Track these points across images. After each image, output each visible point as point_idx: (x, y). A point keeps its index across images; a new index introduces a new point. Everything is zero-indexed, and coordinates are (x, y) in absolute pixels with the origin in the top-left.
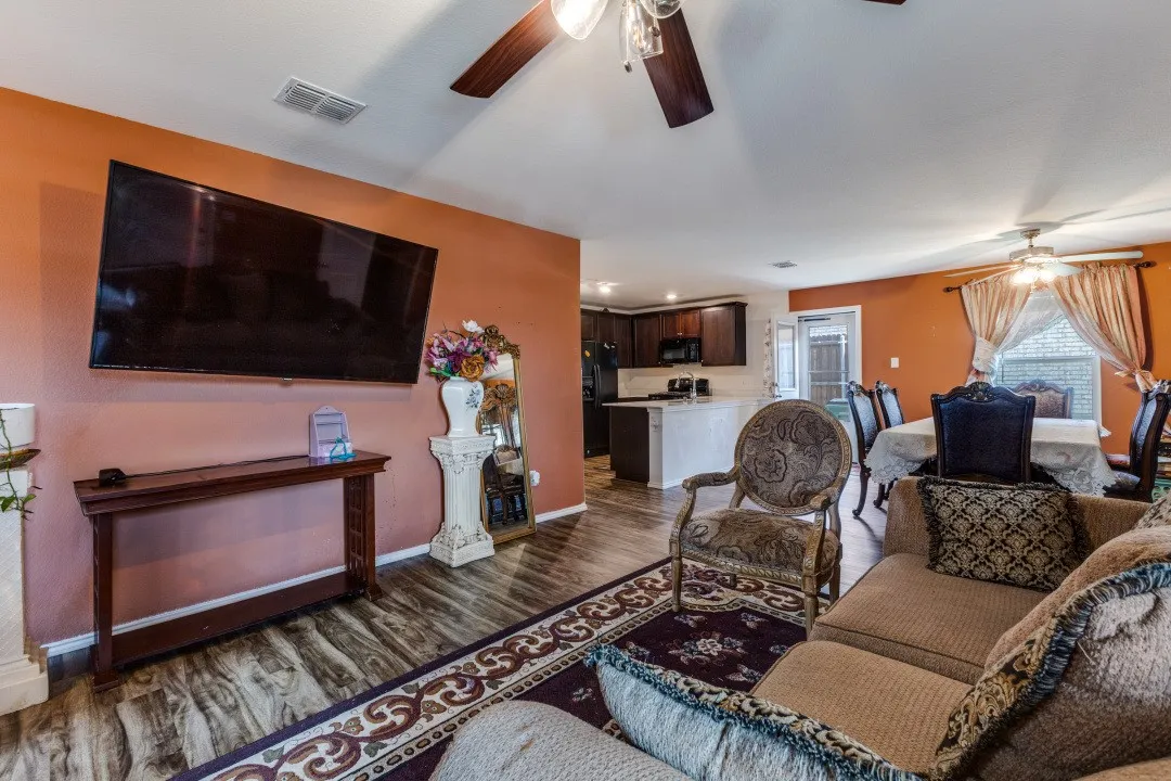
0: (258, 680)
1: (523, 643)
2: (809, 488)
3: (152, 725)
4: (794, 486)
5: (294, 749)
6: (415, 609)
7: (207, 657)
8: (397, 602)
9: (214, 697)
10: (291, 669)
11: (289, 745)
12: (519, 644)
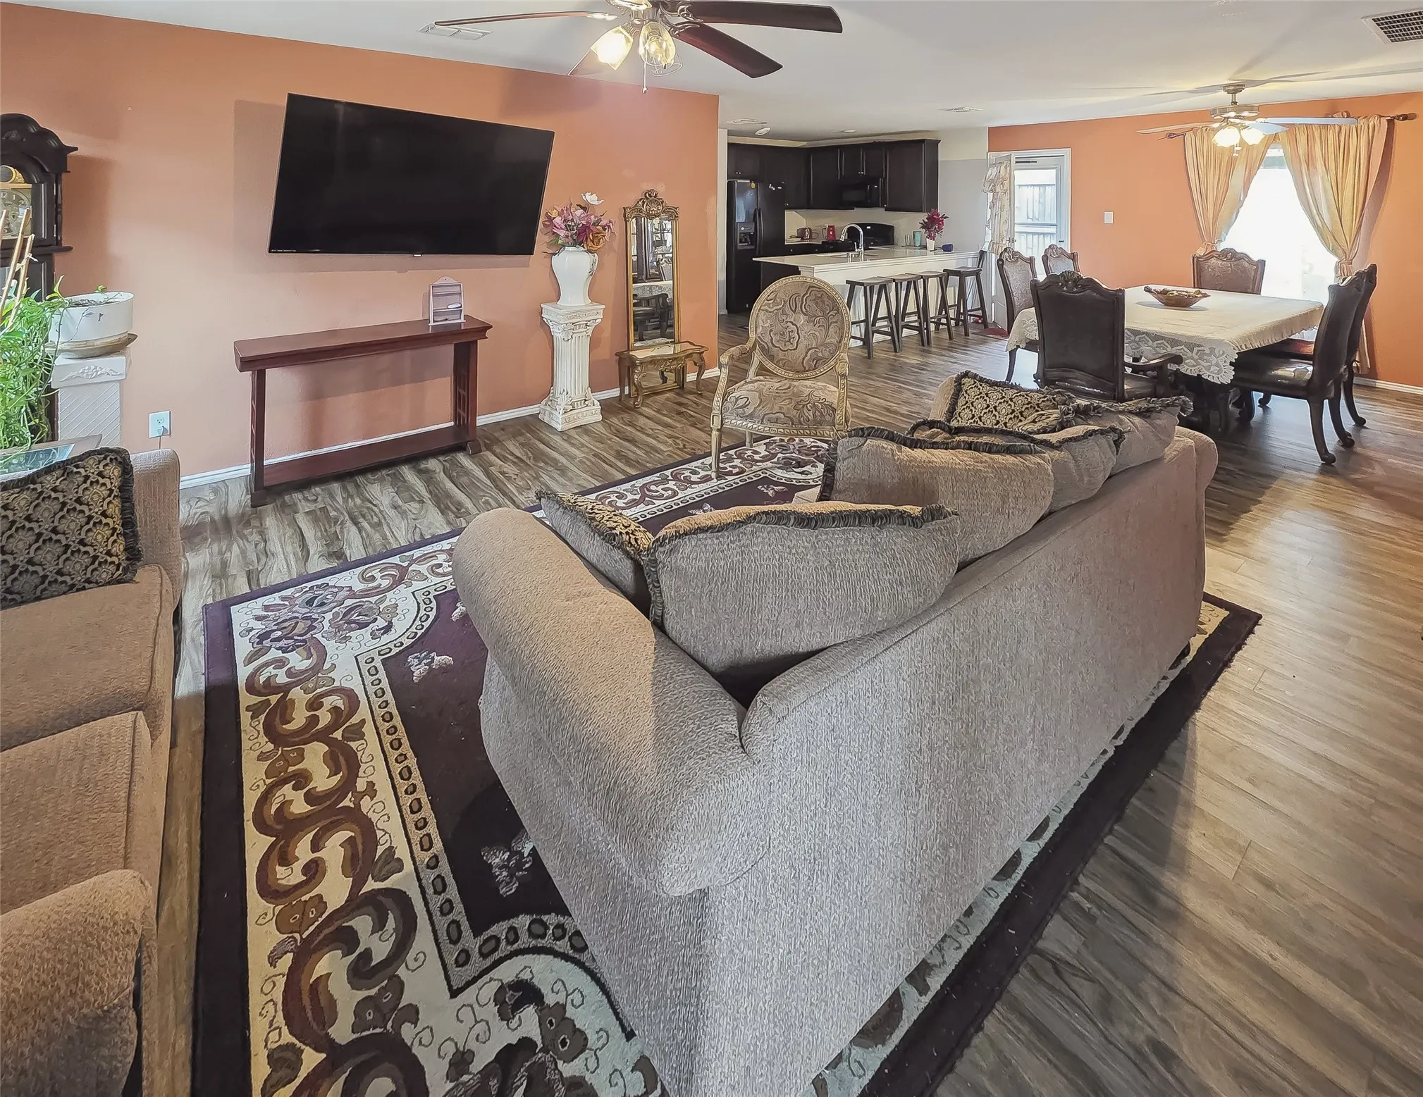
0: (395, 507)
1: (613, 497)
2: (820, 354)
3: (321, 531)
4: (807, 353)
5: (421, 557)
6: (528, 462)
7: (357, 486)
8: (513, 454)
9: (364, 516)
10: (421, 502)
11: (417, 553)
12: (610, 497)
